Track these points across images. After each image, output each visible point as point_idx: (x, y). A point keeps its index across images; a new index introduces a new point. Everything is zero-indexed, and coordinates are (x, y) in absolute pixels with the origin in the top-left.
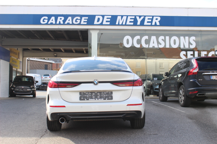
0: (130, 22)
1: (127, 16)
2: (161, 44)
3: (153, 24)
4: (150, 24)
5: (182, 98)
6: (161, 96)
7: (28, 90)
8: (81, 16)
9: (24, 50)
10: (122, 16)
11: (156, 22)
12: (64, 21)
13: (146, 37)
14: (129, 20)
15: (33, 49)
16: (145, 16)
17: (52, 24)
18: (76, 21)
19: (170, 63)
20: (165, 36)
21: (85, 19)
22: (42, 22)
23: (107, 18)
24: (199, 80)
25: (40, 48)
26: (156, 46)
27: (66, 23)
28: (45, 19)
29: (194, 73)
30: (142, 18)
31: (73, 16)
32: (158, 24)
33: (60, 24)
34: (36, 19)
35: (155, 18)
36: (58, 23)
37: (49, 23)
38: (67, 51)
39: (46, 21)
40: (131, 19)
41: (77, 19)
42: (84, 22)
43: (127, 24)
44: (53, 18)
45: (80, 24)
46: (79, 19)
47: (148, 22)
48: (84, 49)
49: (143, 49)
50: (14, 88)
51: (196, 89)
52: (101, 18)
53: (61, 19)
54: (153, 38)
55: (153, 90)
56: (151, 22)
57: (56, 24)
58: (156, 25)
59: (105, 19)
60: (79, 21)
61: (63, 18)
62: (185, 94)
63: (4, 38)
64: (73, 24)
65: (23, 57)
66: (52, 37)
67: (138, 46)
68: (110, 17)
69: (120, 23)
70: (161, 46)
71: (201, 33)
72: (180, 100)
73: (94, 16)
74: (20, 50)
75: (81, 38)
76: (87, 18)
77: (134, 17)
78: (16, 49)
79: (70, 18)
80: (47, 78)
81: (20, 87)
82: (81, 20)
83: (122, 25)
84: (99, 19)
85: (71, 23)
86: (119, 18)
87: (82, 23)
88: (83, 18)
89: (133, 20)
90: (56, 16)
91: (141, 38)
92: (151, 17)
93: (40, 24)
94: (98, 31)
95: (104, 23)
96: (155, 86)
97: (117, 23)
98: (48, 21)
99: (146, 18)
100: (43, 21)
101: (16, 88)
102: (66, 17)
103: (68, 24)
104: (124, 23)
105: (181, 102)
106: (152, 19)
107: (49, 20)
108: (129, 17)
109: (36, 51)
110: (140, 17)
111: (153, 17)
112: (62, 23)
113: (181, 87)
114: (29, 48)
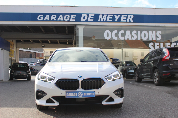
0: (110, 19)
1: (107, 15)
2: (134, 37)
3: (128, 21)
4: (125, 21)
5: (156, 79)
6: (137, 78)
7: (25, 74)
8: (71, 15)
9: (17, 42)
10: (103, 15)
11: (130, 20)
12: (57, 18)
13: (122, 32)
14: (109, 18)
15: (25, 41)
16: (121, 15)
17: (46, 20)
18: (66, 19)
19: (133, 52)
20: (137, 30)
21: (73, 17)
22: (38, 19)
23: (91, 16)
24: (171, 64)
25: (30, 40)
26: (130, 39)
27: (58, 20)
28: (41, 17)
29: (166, 59)
30: (119, 16)
31: (64, 15)
32: (132, 21)
33: (53, 20)
34: (33, 16)
35: (129, 16)
36: (52, 20)
37: (45, 20)
38: (52, 42)
39: (42, 18)
40: (110, 17)
41: (67, 17)
42: (73, 19)
43: (107, 21)
44: (48, 16)
45: (69, 21)
46: (69, 17)
47: (124, 19)
48: (67, 41)
49: (111, 41)
50: (13, 73)
51: (168, 72)
52: (86, 16)
53: (54, 17)
54: (128, 32)
55: (127, 73)
56: (126, 19)
57: (50, 21)
58: (130, 22)
59: (90, 17)
60: (68, 18)
61: (56, 16)
62: (159, 75)
63: (3, 32)
64: (64, 21)
65: (16, 47)
66: (43, 31)
67: (116, 38)
68: (94, 15)
69: (102, 20)
70: (134, 39)
71: (165, 28)
72: (155, 81)
73: (81, 15)
74: (14, 42)
75: (67, 32)
76: (75, 16)
77: (112, 15)
78: (11, 41)
79: (61, 16)
80: (32, 65)
81: (18, 72)
82: (70, 17)
83: (103, 21)
84: (84, 17)
85: (62, 20)
86: (101, 16)
87: (71, 20)
88: (72, 16)
89: (111, 18)
90: (50, 15)
91: (118, 32)
92: (126, 16)
93: (37, 20)
94: (84, 27)
95: (89, 20)
96: (128, 70)
97: (99, 20)
98: (44, 19)
99: (123, 16)
100: (40, 18)
101: (15, 73)
102: (58, 15)
103: (60, 21)
104: (105, 20)
105: (156, 82)
106: (127, 17)
107: (44, 17)
108: (109, 16)
109: (27, 42)
110: (117, 15)
111: (128, 15)
112: (55, 20)
113: (155, 70)
114: (21, 40)
